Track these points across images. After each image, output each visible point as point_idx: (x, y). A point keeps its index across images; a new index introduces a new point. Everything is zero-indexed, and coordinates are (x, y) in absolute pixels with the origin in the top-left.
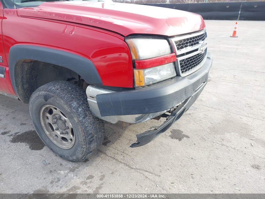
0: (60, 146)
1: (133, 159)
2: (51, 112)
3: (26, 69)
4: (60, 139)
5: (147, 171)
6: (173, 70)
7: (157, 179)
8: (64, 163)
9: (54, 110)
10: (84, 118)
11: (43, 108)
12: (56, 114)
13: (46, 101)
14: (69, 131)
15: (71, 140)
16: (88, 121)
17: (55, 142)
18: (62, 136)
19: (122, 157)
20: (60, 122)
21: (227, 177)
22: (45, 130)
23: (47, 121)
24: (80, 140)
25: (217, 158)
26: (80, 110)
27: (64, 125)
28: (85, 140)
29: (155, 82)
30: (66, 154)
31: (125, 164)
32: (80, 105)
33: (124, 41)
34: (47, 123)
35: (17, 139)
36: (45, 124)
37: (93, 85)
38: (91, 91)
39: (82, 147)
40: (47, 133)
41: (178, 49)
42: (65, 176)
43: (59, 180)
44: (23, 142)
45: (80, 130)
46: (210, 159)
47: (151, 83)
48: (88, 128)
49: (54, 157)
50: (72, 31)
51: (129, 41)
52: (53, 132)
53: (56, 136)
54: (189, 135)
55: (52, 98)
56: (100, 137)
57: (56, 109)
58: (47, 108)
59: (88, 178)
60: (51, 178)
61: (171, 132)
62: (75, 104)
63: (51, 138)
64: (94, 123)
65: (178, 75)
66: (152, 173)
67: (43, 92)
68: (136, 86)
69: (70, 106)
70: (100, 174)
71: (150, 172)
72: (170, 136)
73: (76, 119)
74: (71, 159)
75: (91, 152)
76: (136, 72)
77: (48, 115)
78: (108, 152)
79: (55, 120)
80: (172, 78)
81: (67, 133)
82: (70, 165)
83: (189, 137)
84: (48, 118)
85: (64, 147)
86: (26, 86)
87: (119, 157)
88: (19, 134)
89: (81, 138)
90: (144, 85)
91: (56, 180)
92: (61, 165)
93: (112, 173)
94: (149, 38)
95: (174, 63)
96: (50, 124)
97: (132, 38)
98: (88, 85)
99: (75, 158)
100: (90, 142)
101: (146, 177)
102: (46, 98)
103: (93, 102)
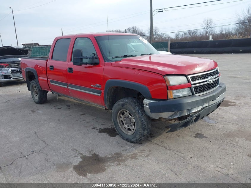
0: (127, 133)
1: (168, 145)
2: (123, 114)
3: (112, 91)
4: (127, 129)
5: (176, 151)
6: (190, 91)
7: (182, 155)
8: (128, 143)
9: (125, 113)
10: (141, 115)
11: (120, 111)
12: (126, 115)
13: (122, 107)
14: (132, 124)
15: (133, 129)
16: (144, 117)
17: (124, 131)
18: (128, 127)
19: (162, 144)
20: (128, 119)
21: (227, 158)
22: (119, 124)
23: (121, 119)
24: (139, 128)
25: (224, 149)
26: (140, 111)
27: (130, 121)
28: (141, 127)
29: (178, 97)
30: (130, 137)
31: (163, 147)
32: (140, 109)
33: (163, 77)
34: (120, 120)
35: (101, 131)
36: (119, 121)
37: (147, 98)
38: (146, 101)
39: (140, 132)
40: (120, 126)
41: (192, 81)
42: (130, 149)
43: (126, 150)
44: (105, 133)
45: (139, 122)
46: (219, 149)
47: (176, 97)
48: (144, 121)
49: (122, 140)
50: (138, 73)
51: (165, 77)
52: (123, 126)
53: (125, 128)
54: (208, 137)
55: (126, 105)
56: (149, 128)
57: (126, 112)
58: (121, 112)
59: (142, 151)
60: (122, 149)
61: (196, 134)
62: (137, 108)
63: (122, 129)
64: (146, 119)
65: (193, 94)
66: (179, 152)
67: (121, 102)
68: (169, 98)
69: (135, 109)
70: (148, 150)
71: (178, 152)
72: (194, 136)
73: (137, 116)
74: (132, 140)
75: (144, 136)
76: (168, 91)
77: (121, 115)
78: (153, 141)
79: (125, 118)
80: (189, 96)
81: (131, 126)
82: (132, 144)
83: (207, 138)
84: (121, 117)
85: (129, 134)
86: (111, 100)
87: (160, 144)
88: (102, 129)
89: (140, 127)
90: (172, 98)
91: (125, 150)
92: (127, 144)
93: (156, 150)
94: (176, 76)
95: (190, 88)
96: (122, 121)
97: (167, 76)
98: (145, 98)
99: (135, 139)
100: (144, 129)
101: (176, 154)
102: (123, 105)
103: (146, 107)
